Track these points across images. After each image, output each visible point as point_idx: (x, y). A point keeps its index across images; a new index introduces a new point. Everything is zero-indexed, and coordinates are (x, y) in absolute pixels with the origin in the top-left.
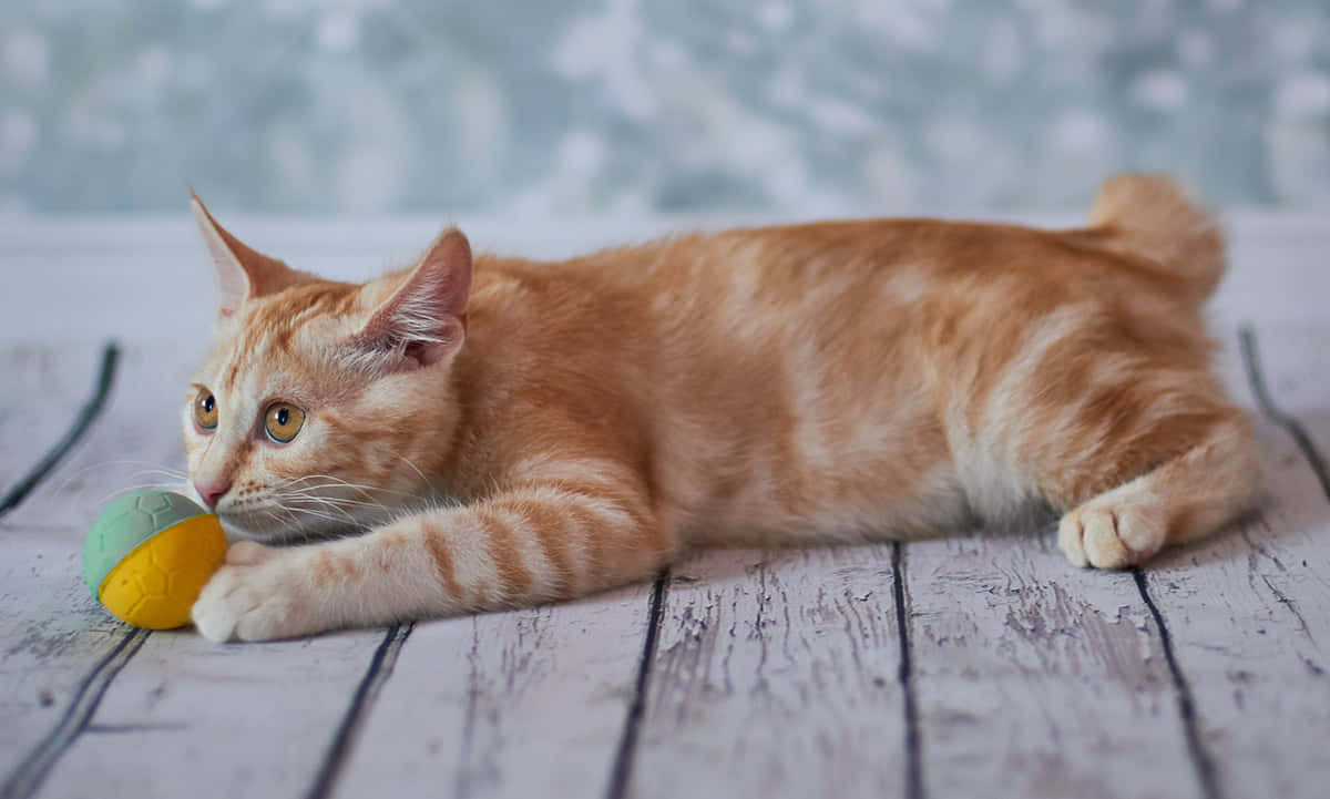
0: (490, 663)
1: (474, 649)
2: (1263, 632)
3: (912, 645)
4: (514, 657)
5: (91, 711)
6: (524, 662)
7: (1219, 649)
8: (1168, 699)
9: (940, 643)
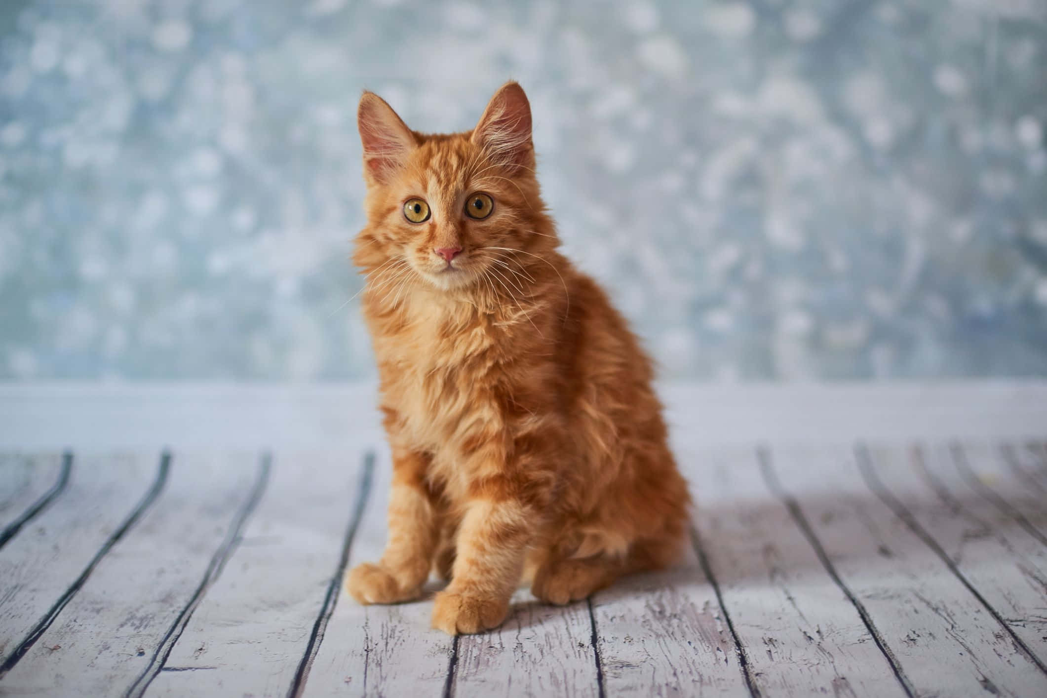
0: (375, 632)
1: (366, 623)
2: (780, 618)
3: (597, 623)
4: (387, 627)
5: (165, 660)
6: (393, 631)
7: (758, 626)
8: (733, 654)
9: (612, 620)
